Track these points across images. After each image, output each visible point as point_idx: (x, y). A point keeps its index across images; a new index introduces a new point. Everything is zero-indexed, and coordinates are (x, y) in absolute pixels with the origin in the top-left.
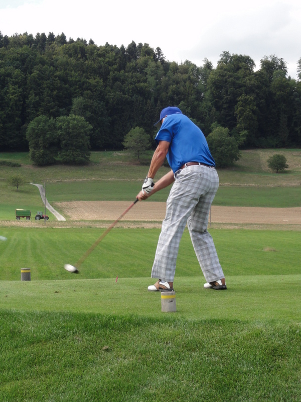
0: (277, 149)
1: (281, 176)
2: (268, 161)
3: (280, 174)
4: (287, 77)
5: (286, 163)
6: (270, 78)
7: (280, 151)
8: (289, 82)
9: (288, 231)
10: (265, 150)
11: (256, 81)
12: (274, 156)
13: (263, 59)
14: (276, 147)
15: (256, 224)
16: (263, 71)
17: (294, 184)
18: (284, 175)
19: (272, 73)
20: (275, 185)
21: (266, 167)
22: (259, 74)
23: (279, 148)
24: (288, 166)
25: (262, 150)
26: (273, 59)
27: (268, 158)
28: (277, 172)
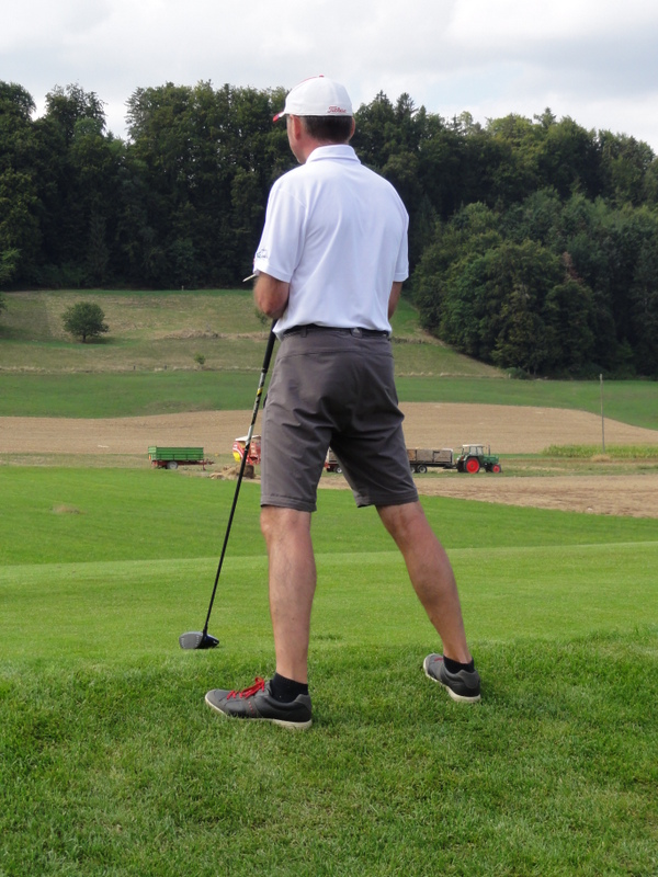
0: (83, 291)
1: (92, 350)
2: (64, 317)
3: (91, 345)
4: (105, 135)
5: (104, 322)
6: (68, 135)
7: (91, 296)
8: (110, 146)
9: (107, 470)
10: (57, 292)
11: (37, 141)
12: (77, 306)
13: (53, 93)
14: (81, 285)
15: (37, 455)
16: (53, 120)
17: (119, 368)
18: (100, 347)
19: (70, 123)
20: (81, 369)
21: (59, 329)
22: (42, 126)
23: (89, 287)
24: (107, 327)
25: (51, 292)
26: (74, 93)
27: (64, 310)
28: (84, 341)
